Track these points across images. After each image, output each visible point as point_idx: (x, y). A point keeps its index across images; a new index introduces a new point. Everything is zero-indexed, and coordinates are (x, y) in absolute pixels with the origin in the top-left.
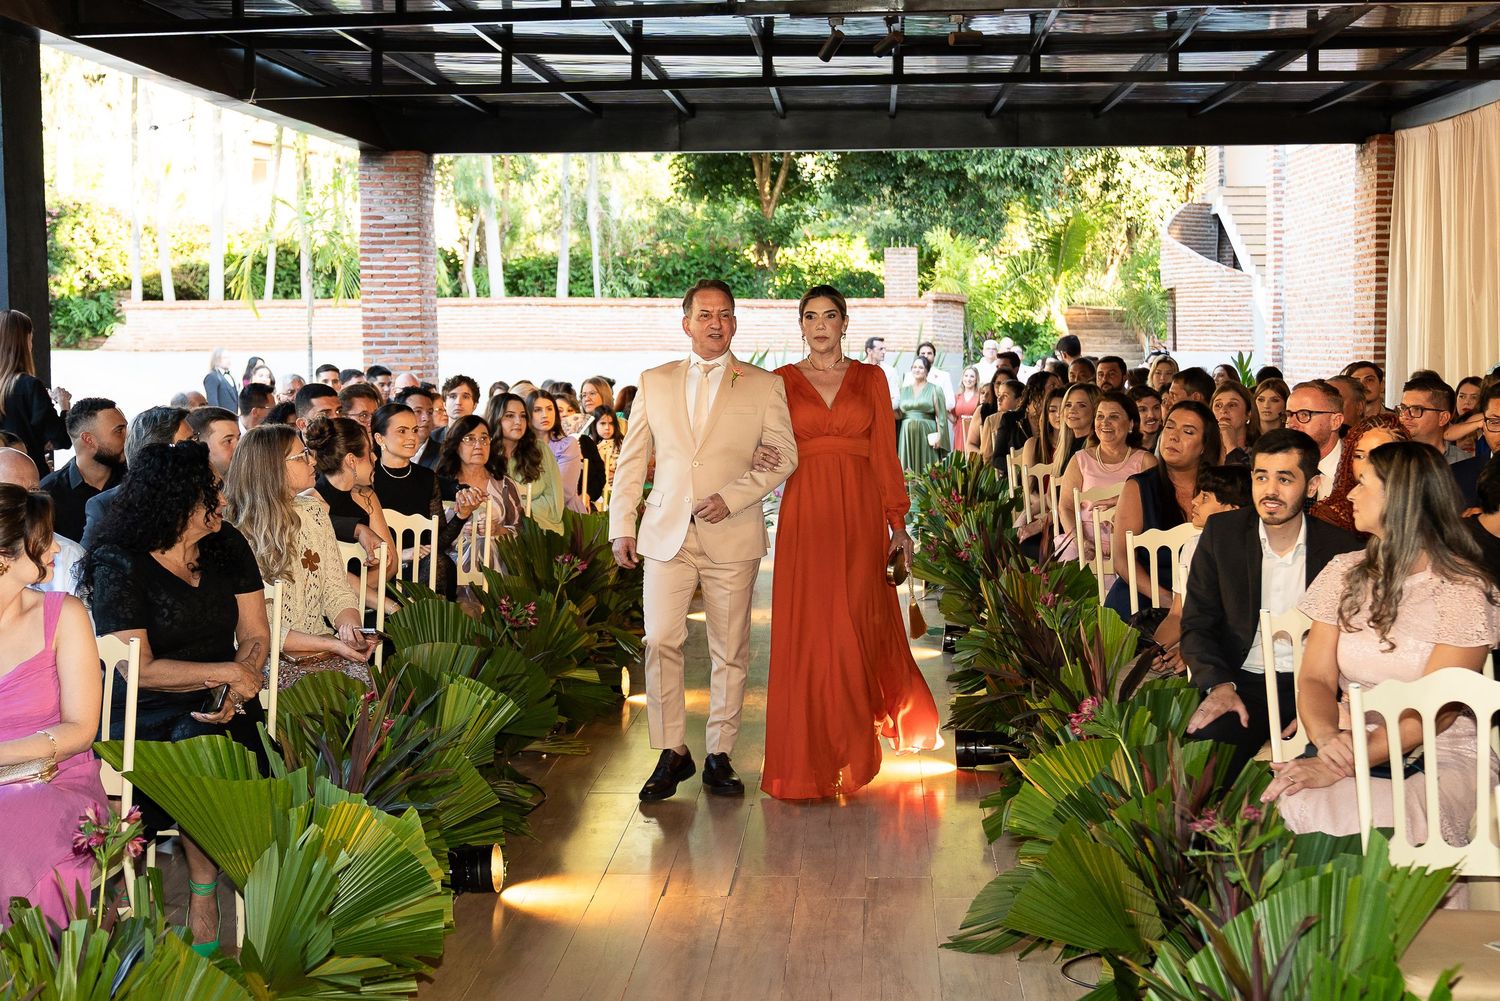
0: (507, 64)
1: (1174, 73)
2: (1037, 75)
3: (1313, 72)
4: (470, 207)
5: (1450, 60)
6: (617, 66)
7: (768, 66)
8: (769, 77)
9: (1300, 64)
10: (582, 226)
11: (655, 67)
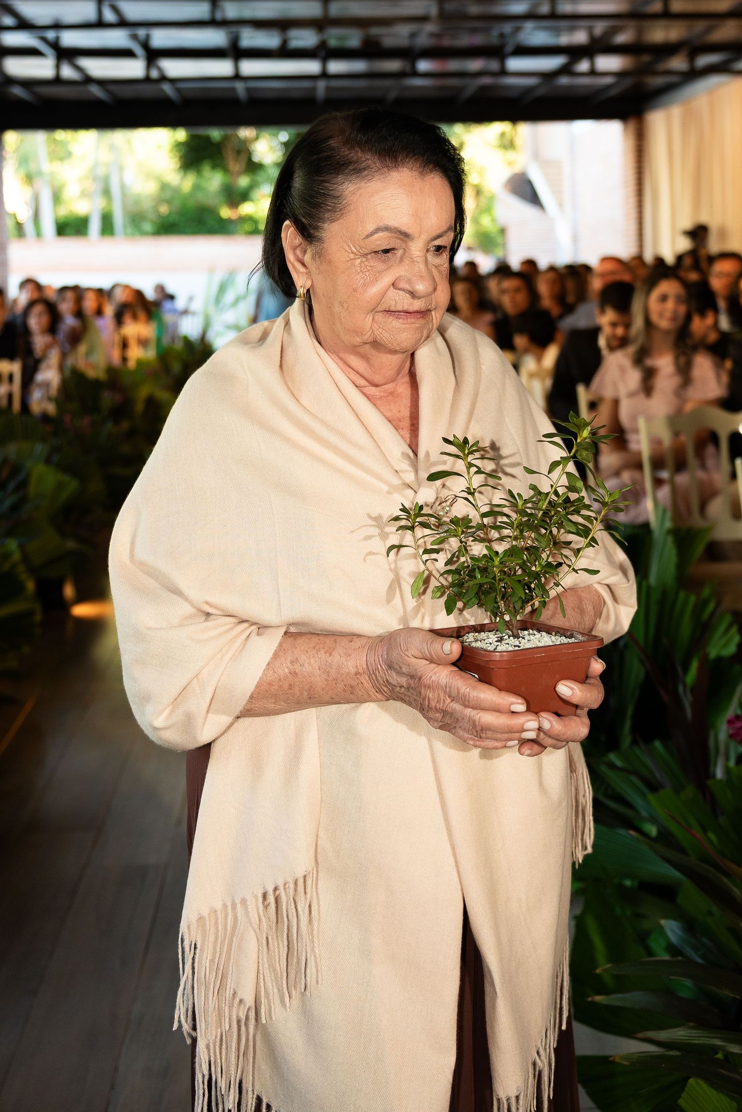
0: (58, 67)
1: (503, 72)
2: (415, 74)
3: (593, 72)
4: (29, 178)
5: (678, 63)
6: (134, 69)
7: (237, 68)
8: (237, 77)
9: (584, 66)
10: (107, 192)
11: (160, 69)
